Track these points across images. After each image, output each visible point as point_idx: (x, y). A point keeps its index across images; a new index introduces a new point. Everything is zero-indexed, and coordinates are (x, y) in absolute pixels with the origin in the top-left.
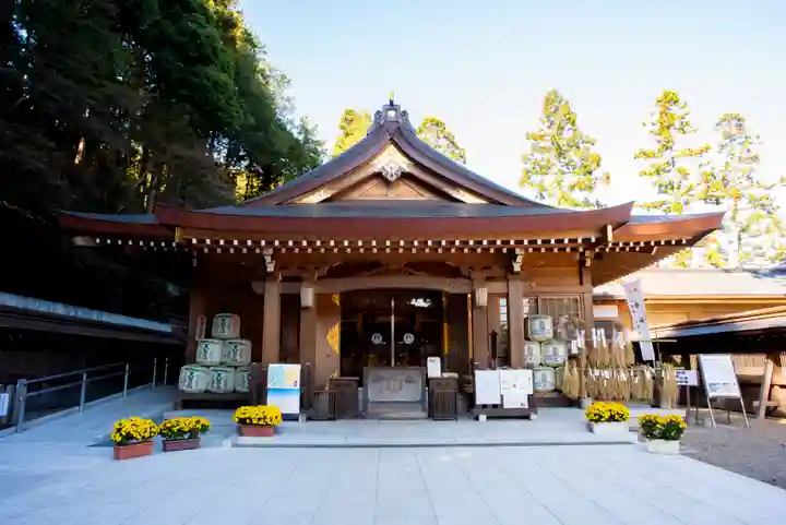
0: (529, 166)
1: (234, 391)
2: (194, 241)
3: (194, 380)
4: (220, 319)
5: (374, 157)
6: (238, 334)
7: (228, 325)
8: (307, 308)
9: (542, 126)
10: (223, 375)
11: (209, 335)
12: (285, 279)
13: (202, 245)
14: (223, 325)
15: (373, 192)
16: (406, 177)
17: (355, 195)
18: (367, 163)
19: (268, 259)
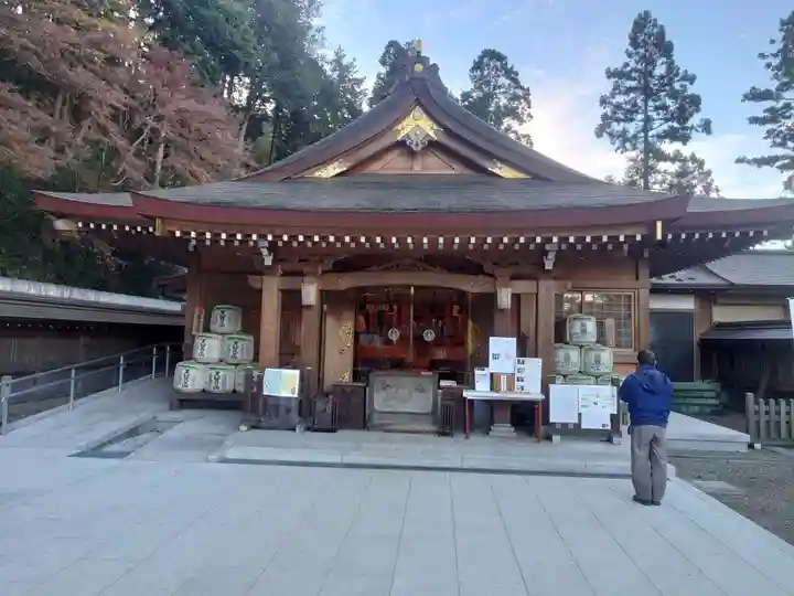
0: (608, 110)
1: (234, 391)
2: (178, 234)
3: (192, 378)
4: (219, 312)
5: (398, 121)
6: (239, 328)
7: (226, 319)
8: (309, 307)
9: (628, 60)
10: (221, 373)
11: (207, 329)
12: (285, 274)
13: (187, 237)
14: (223, 318)
15: (395, 164)
16: (433, 146)
17: (376, 167)
18: (390, 128)
19: (265, 252)
